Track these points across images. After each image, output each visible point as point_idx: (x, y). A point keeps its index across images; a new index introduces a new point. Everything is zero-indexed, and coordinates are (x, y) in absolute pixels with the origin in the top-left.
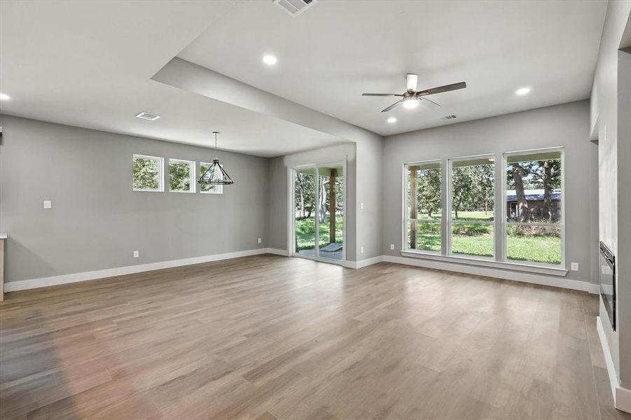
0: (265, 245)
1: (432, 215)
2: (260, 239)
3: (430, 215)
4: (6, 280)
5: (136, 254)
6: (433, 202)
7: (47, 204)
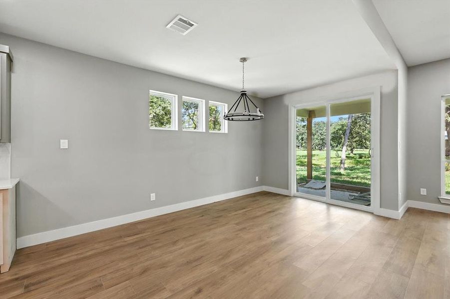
0: (262, 183)
1: (354, 152)
2: (257, 178)
3: (352, 152)
4: (18, 233)
5: (153, 197)
6: (355, 142)
7: (64, 144)
